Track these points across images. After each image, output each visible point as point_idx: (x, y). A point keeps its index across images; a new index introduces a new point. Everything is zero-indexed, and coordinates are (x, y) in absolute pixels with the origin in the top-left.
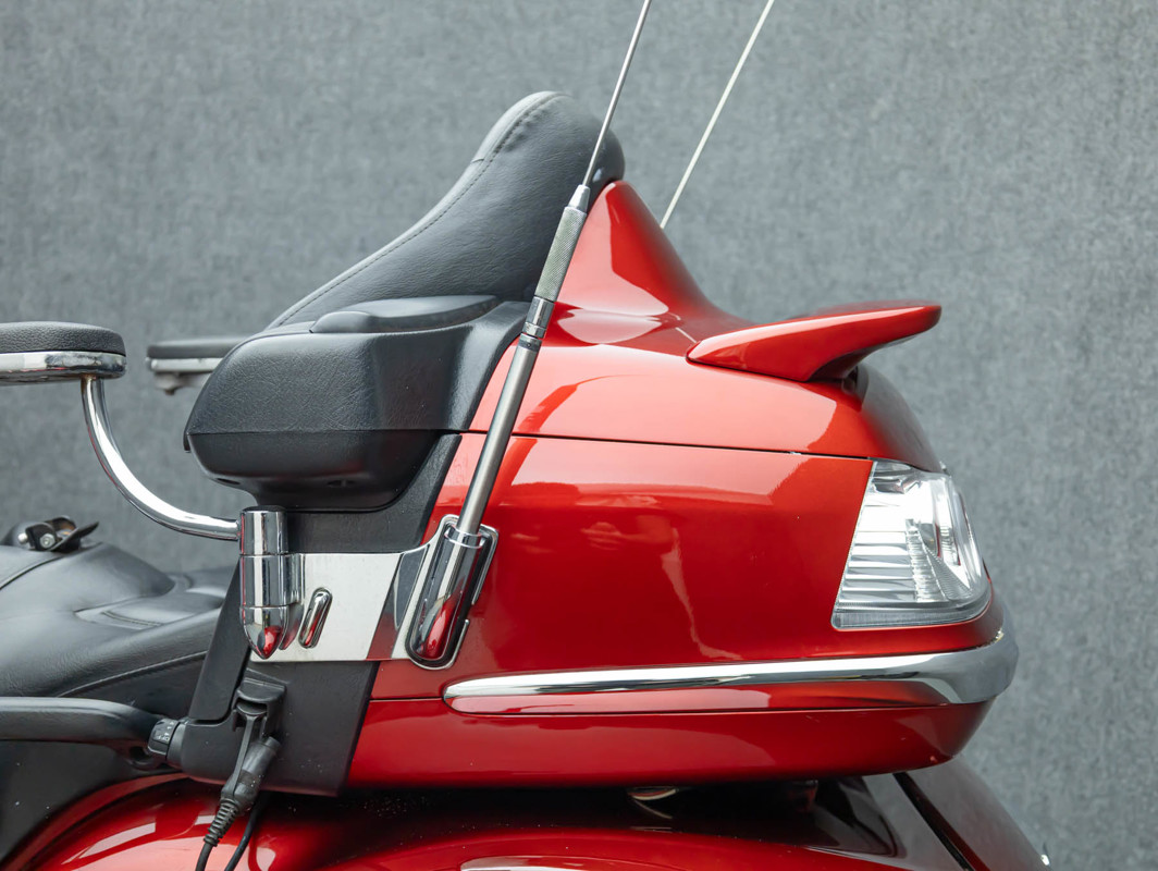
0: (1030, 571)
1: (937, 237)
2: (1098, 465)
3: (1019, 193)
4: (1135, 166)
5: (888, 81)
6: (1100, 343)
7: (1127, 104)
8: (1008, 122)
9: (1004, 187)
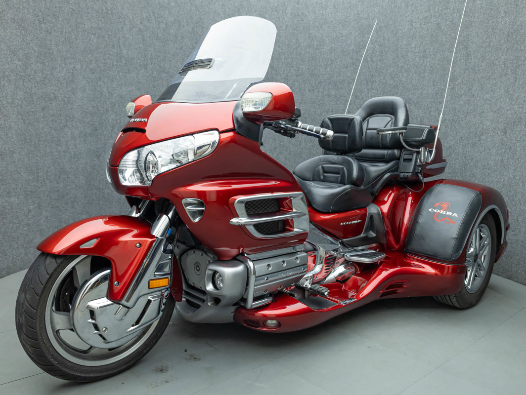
0: (490, 179)
1: (471, 110)
2: (507, 156)
3: (491, 101)
4: (518, 96)
5: (460, 76)
6: (509, 132)
7: (517, 83)
8: (489, 86)
9: (487, 99)
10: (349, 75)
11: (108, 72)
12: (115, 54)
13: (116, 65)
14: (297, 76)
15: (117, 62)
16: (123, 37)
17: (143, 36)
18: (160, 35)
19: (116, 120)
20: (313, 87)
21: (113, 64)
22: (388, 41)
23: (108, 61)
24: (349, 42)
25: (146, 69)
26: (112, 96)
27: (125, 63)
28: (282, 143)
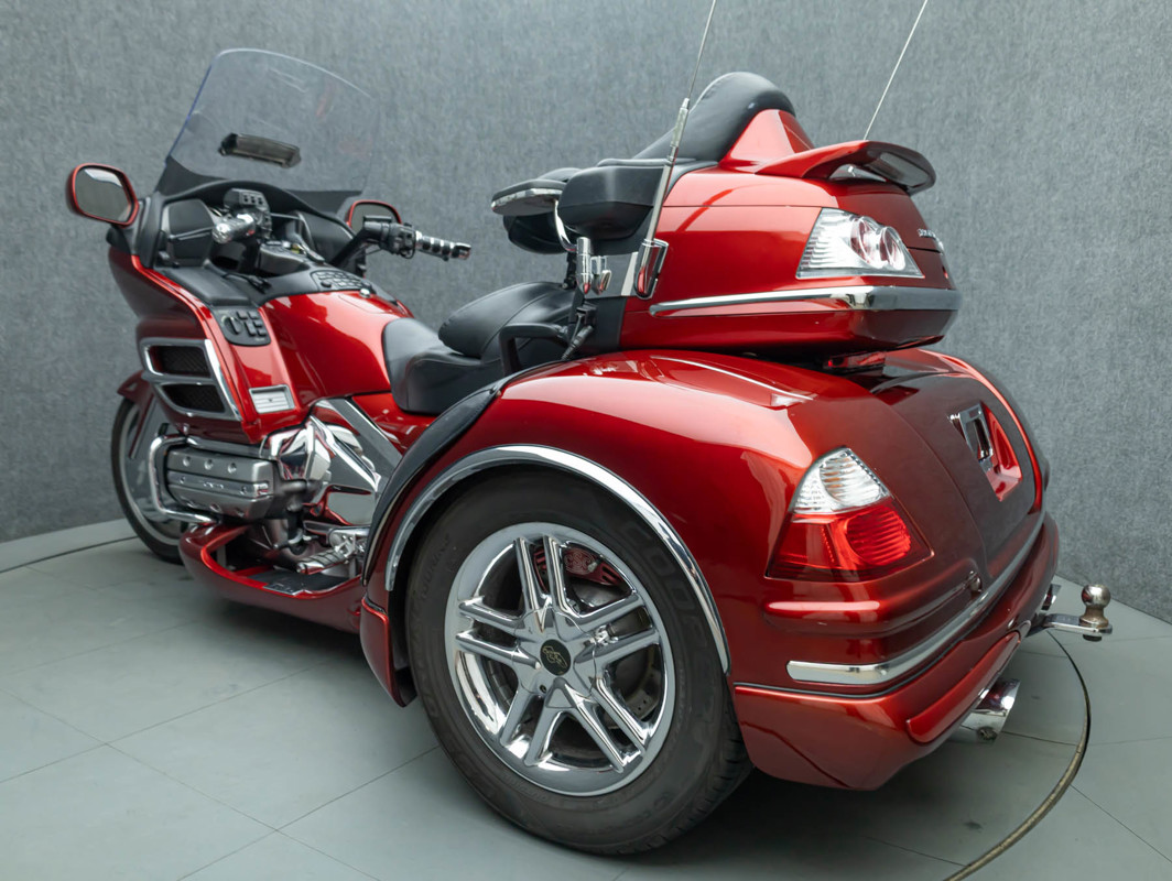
10: (589, 134)
11: (42, 117)
12: (58, 78)
13: (61, 103)
14: (479, 138)
15: (63, 96)
16: (77, 38)
17: (124, 38)
18: (164, 38)
19: (67, 232)
20: (515, 162)
21: (53, 101)
22: (667, 64)
23: (41, 92)
24: (587, 66)
25: (135, 114)
26: (55, 174)
27: (83, 100)
28: (453, 284)
